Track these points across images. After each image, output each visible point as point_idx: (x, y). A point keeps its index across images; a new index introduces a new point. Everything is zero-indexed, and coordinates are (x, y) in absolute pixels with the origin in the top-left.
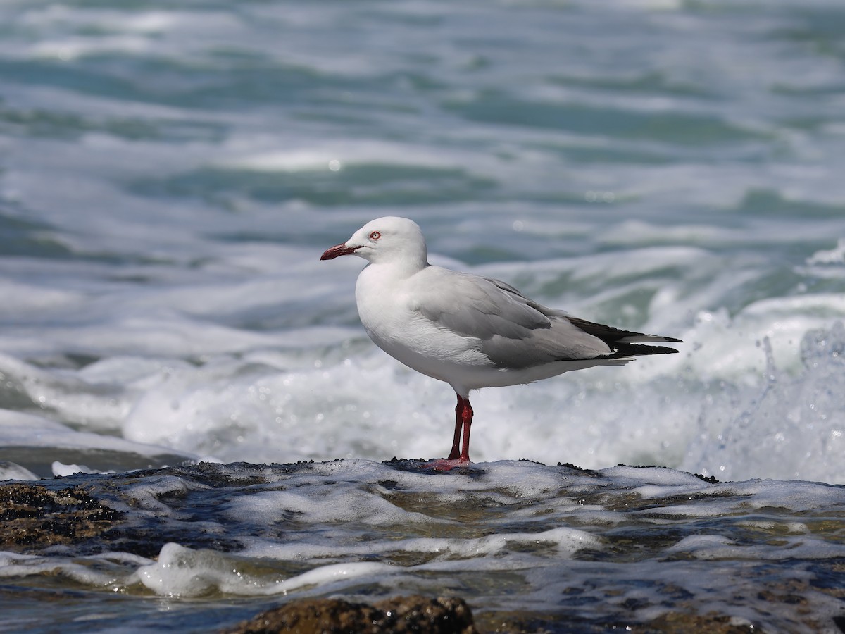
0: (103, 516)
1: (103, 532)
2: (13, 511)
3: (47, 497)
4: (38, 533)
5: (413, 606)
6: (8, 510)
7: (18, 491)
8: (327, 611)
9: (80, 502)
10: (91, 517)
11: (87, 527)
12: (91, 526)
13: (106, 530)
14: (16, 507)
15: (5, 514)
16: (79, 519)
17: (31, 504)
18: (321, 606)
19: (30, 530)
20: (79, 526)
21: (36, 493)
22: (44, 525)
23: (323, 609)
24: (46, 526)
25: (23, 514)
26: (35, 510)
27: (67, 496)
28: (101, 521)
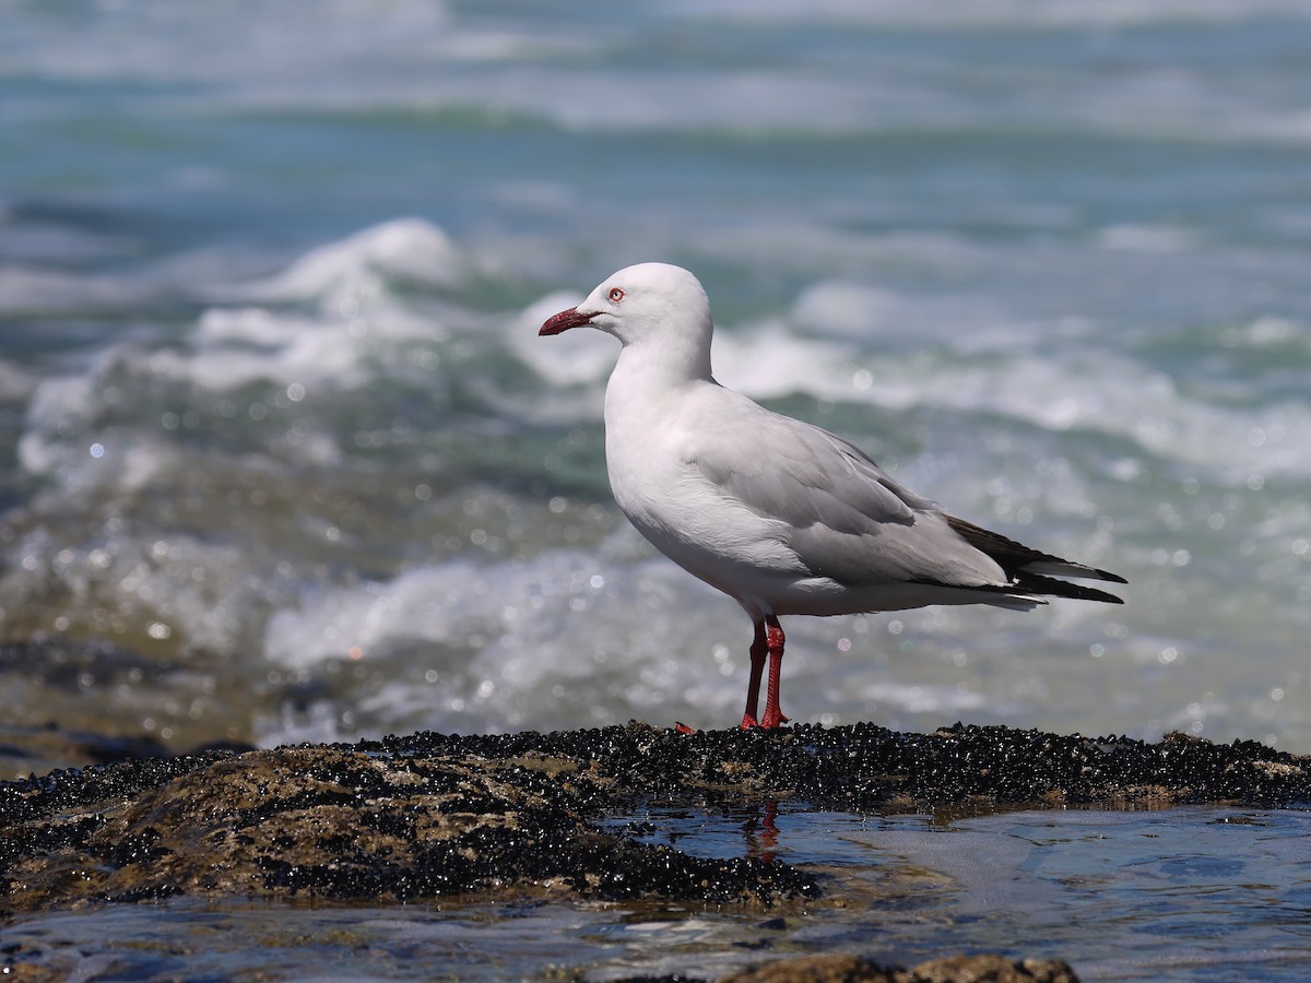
0: (463, 806)
1: (462, 833)
2: (314, 791)
3: (371, 771)
4: (354, 831)
5: (983, 972)
6: (304, 792)
7: (322, 759)
8: (837, 976)
9: (426, 780)
10: (444, 809)
11: (436, 824)
12: (443, 822)
13: (468, 829)
14: (318, 786)
15: (300, 796)
16: (423, 810)
17: (343, 782)
18: (826, 968)
19: (342, 826)
20: (422, 821)
21: (352, 763)
22: (363, 818)
23: (831, 972)
24: (367, 819)
25: (328, 798)
26: (349, 792)
27: (403, 769)
28: (460, 815)
